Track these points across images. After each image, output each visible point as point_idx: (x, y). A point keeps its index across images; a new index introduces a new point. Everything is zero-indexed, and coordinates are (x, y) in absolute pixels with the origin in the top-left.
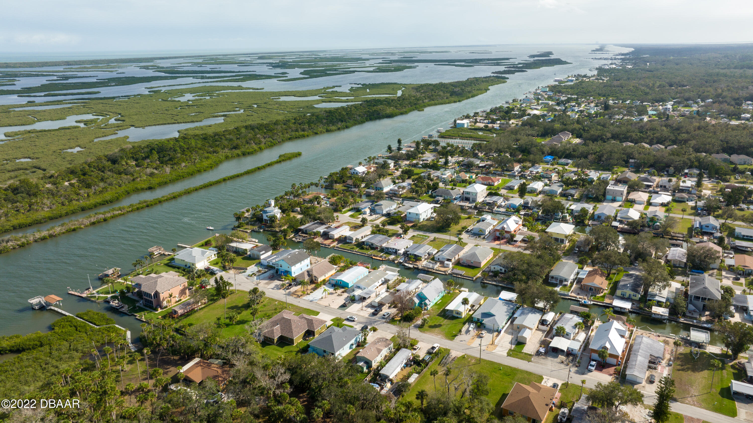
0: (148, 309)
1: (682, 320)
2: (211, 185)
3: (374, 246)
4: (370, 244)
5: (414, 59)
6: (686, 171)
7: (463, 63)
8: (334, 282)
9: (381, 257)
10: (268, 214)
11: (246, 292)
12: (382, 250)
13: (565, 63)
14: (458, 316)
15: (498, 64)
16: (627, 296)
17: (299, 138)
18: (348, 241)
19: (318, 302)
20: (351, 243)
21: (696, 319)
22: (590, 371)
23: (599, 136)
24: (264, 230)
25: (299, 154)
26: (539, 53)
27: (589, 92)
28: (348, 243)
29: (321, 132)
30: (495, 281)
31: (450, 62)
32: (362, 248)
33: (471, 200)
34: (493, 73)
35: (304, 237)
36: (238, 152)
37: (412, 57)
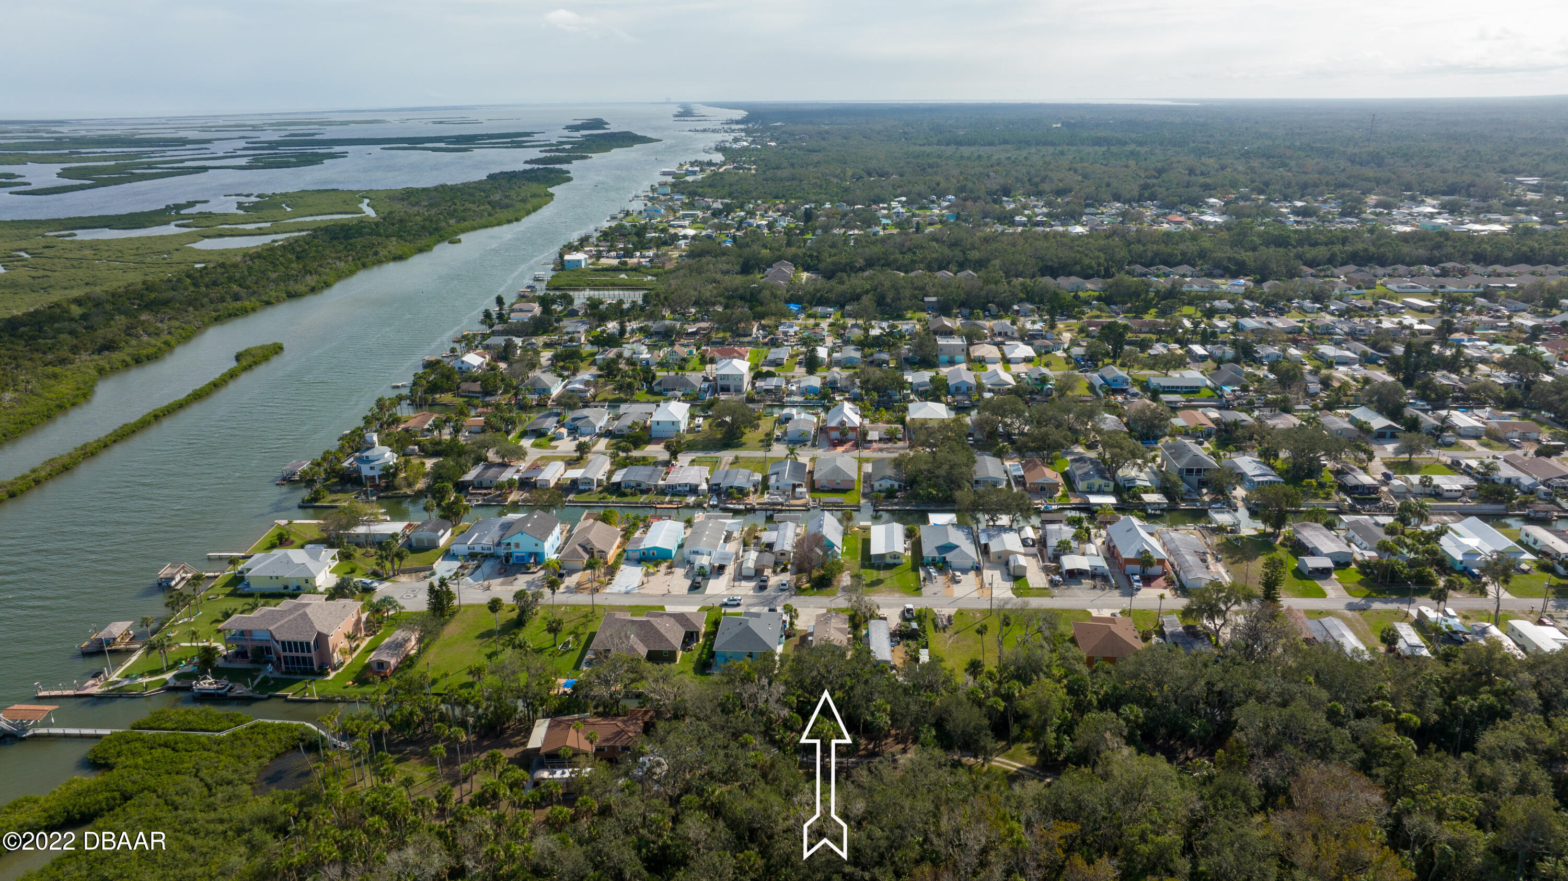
0: (298, 677)
1: (1183, 506)
2: (134, 432)
3: (643, 487)
4: (633, 484)
5: (317, 137)
6: (1016, 307)
7: (442, 145)
8: (637, 555)
9: (670, 502)
10: (372, 464)
11: (480, 605)
12: (662, 492)
13: (650, 140)
14: (896, 561)
15: (519, 145)
16: (1096, 488)
17: (236, 315)
18: (581, 487)
19: (642, 591)
20: (590, 490)
21: (1197, 500)
22: (1138, 589)
23: (846, 264)
24: (379, 498)
25: (277, 349)
26: (579, 122)
27: (748, 192)
28: (584, 491)
29: (279, 300)
30: (896, 504)
31: (414, 143)
32: (624, 495)
33: (732, 388)
34: (526, 162)
35: (485, 495)
36: (116, 356)
37: (313, 135)
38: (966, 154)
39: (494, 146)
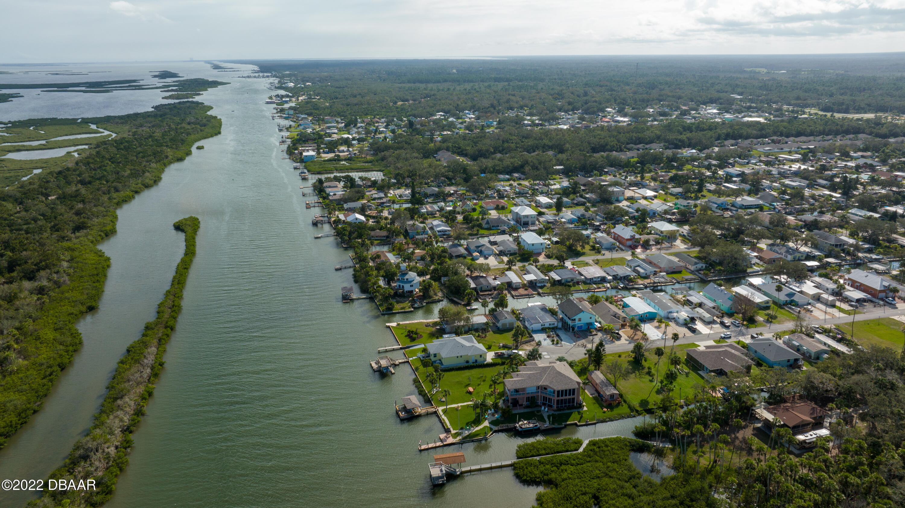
8: (641, 318)
9: (600, 288)
14: (767, 305)
16: (797, 258)
22: (895, 305)
38: (441, 88)
39: (122, 89)
